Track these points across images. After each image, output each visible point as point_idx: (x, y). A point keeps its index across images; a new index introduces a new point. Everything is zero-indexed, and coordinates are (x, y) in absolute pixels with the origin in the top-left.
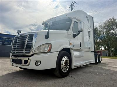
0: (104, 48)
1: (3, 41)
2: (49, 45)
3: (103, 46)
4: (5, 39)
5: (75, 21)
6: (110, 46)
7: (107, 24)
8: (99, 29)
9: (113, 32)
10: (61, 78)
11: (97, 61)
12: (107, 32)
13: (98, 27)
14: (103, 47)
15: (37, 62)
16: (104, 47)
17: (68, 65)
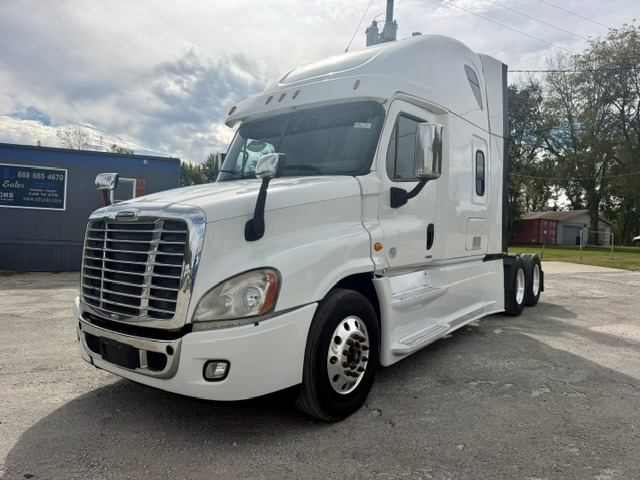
0: (570, 198)
1: (17, 185)
2: (265, 279)
3: (564, 185)
4: (28, 175)
5: (402, 115)
6: (603, 184)
7: (595, 66)
8: (545, 95)
9: (622, 111)
10: (330, 422)
11: (520, 298)
12: (591, 110)
13: (544, 84)
14: (562, 192)
15: (210, 363)
16: (567, 194)
17: (364, 359)
